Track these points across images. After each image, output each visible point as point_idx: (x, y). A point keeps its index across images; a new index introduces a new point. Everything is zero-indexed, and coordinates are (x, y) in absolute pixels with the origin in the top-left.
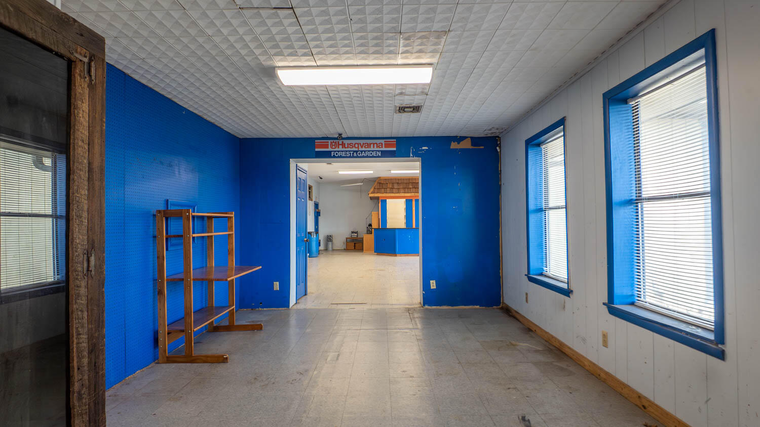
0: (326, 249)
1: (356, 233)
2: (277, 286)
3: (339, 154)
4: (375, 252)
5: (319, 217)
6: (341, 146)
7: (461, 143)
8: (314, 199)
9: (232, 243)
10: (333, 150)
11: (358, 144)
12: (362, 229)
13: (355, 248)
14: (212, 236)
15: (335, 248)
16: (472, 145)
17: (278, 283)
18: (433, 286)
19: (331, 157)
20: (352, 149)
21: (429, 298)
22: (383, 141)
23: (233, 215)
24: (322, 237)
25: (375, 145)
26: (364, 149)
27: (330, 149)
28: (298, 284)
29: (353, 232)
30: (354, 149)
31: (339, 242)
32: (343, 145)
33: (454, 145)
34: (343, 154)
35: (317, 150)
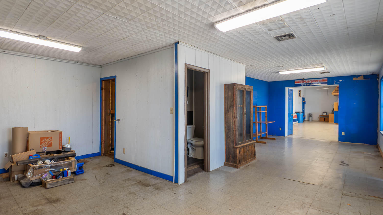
0: (309, 120)
1: (325, 113)
2: (281, 129)
3: (304, 85)
4: (334, 123)
5: (305, 105)
6: (304, 82)
7: (358, 78)
8: (302, 96)
9: (266, 114)
10: (301, 83)
11: (311, 81)
12: (329, 111)
13: (324, 121)
14: (261, 112)
15: (314, 120)
16: (364, 78)
17: (281, 128)
18: (343, 134)
19: (301, 86)
20: (309, 83)
21: (341, 138)
22: (322, 79)
23: (267, 107)
24: (306, 114)
25: (318, 81)
26: (314, 82)
27: (300, 83)
28: (288, 130)
29: (323, 113)
30: (310, 83)
31: (316, 117)
32: (305, 81)
33: (355, 79)
34: (305, 85)
35: (295, 84)
